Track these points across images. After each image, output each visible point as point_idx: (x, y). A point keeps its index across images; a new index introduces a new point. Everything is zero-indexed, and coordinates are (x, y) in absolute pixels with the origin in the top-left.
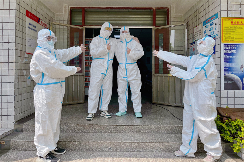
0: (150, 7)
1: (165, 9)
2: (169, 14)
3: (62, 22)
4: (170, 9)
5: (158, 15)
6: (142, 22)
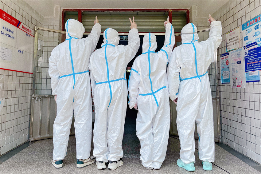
0: (165, 8)
1: (184, 11)
2: (189, 17)
5: (175, 19)
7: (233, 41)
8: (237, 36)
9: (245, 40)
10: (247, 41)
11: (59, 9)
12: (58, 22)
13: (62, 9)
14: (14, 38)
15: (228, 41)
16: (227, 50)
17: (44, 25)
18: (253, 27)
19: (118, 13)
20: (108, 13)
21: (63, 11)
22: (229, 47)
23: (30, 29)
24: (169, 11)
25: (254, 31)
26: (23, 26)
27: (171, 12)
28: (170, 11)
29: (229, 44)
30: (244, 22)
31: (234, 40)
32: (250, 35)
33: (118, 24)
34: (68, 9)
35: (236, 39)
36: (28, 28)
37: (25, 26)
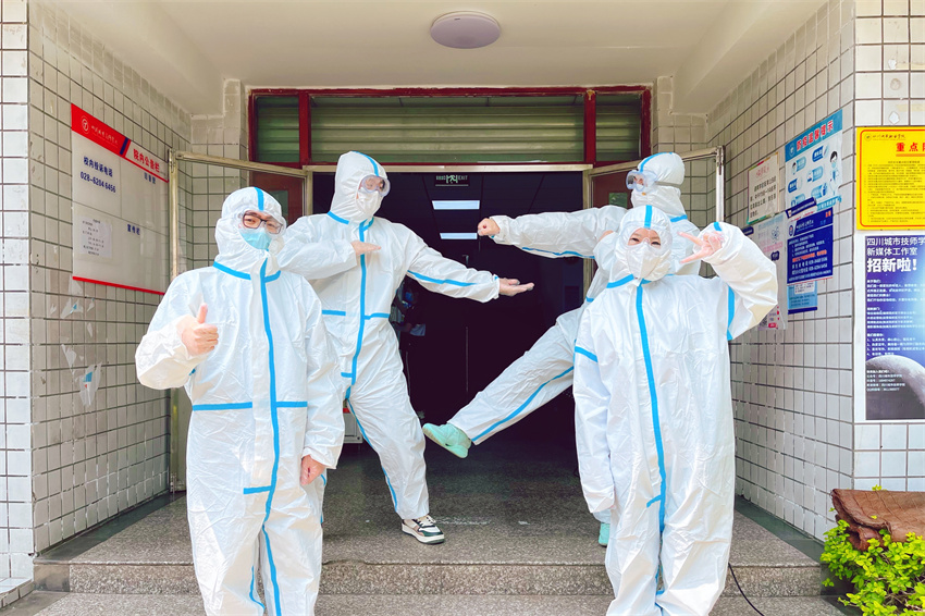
0: (575, 86)
1: (635, 92)
2: (649, 113)
3: (216, 151)
4: (655, 92)
5: (604, 118)
6: (538, 147)
7: (763, 193)
8: (774, 179)
9: (791, 190)
10: (795, 193)
11: (238, 89)
12: (238, 132)
13: (248, 88)
14: (114, 190)
15: (752, 193)
16: (751, 220)
17: (192, 142)
18: (809, 154)
19: (426, 99)
20: (395, 99)
21: (250, 97)
22: (754, 210)
23: (156, 160)
24: (587, 96)
25: (811, 165)
26: (135, 151)
27: (594, 96)
28: (591, 93)
29: (755, 201)
30: (790, 137)
31: (765, 189)
32: (802, 175)
33: (427, 135)
34: (266, 90)
35: (769, 186)
36: (150, 157)
37: (141, 150)
